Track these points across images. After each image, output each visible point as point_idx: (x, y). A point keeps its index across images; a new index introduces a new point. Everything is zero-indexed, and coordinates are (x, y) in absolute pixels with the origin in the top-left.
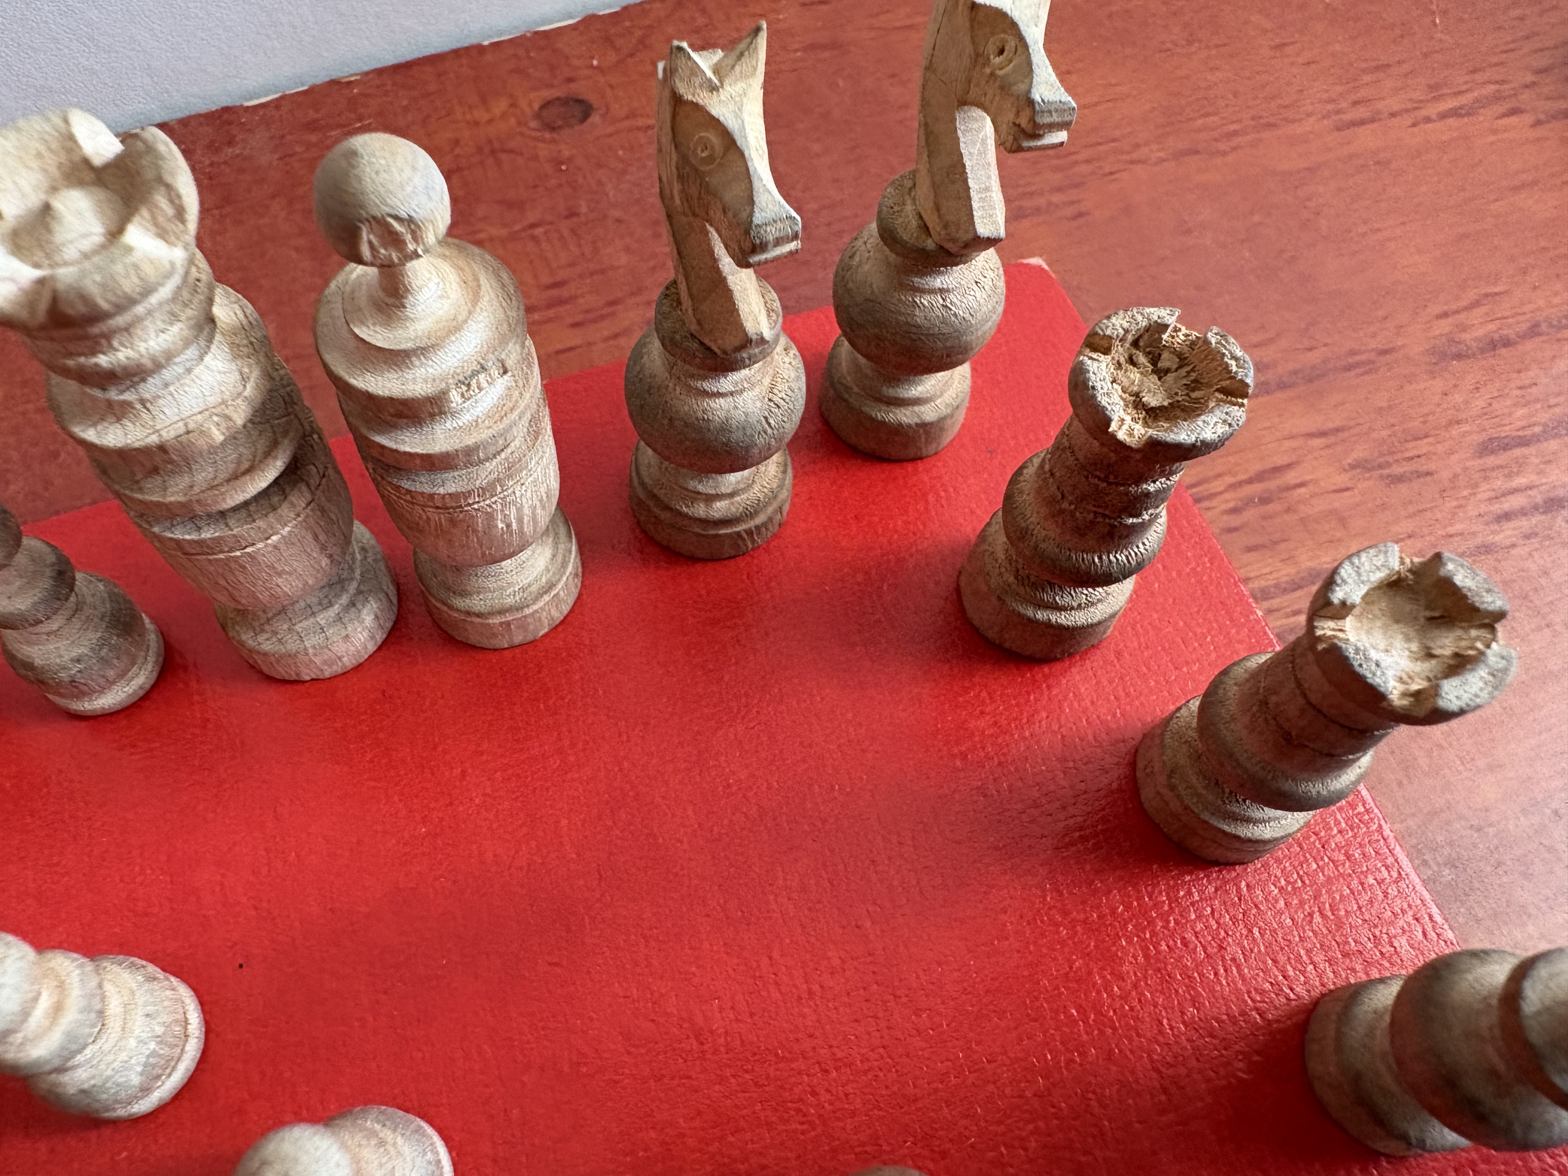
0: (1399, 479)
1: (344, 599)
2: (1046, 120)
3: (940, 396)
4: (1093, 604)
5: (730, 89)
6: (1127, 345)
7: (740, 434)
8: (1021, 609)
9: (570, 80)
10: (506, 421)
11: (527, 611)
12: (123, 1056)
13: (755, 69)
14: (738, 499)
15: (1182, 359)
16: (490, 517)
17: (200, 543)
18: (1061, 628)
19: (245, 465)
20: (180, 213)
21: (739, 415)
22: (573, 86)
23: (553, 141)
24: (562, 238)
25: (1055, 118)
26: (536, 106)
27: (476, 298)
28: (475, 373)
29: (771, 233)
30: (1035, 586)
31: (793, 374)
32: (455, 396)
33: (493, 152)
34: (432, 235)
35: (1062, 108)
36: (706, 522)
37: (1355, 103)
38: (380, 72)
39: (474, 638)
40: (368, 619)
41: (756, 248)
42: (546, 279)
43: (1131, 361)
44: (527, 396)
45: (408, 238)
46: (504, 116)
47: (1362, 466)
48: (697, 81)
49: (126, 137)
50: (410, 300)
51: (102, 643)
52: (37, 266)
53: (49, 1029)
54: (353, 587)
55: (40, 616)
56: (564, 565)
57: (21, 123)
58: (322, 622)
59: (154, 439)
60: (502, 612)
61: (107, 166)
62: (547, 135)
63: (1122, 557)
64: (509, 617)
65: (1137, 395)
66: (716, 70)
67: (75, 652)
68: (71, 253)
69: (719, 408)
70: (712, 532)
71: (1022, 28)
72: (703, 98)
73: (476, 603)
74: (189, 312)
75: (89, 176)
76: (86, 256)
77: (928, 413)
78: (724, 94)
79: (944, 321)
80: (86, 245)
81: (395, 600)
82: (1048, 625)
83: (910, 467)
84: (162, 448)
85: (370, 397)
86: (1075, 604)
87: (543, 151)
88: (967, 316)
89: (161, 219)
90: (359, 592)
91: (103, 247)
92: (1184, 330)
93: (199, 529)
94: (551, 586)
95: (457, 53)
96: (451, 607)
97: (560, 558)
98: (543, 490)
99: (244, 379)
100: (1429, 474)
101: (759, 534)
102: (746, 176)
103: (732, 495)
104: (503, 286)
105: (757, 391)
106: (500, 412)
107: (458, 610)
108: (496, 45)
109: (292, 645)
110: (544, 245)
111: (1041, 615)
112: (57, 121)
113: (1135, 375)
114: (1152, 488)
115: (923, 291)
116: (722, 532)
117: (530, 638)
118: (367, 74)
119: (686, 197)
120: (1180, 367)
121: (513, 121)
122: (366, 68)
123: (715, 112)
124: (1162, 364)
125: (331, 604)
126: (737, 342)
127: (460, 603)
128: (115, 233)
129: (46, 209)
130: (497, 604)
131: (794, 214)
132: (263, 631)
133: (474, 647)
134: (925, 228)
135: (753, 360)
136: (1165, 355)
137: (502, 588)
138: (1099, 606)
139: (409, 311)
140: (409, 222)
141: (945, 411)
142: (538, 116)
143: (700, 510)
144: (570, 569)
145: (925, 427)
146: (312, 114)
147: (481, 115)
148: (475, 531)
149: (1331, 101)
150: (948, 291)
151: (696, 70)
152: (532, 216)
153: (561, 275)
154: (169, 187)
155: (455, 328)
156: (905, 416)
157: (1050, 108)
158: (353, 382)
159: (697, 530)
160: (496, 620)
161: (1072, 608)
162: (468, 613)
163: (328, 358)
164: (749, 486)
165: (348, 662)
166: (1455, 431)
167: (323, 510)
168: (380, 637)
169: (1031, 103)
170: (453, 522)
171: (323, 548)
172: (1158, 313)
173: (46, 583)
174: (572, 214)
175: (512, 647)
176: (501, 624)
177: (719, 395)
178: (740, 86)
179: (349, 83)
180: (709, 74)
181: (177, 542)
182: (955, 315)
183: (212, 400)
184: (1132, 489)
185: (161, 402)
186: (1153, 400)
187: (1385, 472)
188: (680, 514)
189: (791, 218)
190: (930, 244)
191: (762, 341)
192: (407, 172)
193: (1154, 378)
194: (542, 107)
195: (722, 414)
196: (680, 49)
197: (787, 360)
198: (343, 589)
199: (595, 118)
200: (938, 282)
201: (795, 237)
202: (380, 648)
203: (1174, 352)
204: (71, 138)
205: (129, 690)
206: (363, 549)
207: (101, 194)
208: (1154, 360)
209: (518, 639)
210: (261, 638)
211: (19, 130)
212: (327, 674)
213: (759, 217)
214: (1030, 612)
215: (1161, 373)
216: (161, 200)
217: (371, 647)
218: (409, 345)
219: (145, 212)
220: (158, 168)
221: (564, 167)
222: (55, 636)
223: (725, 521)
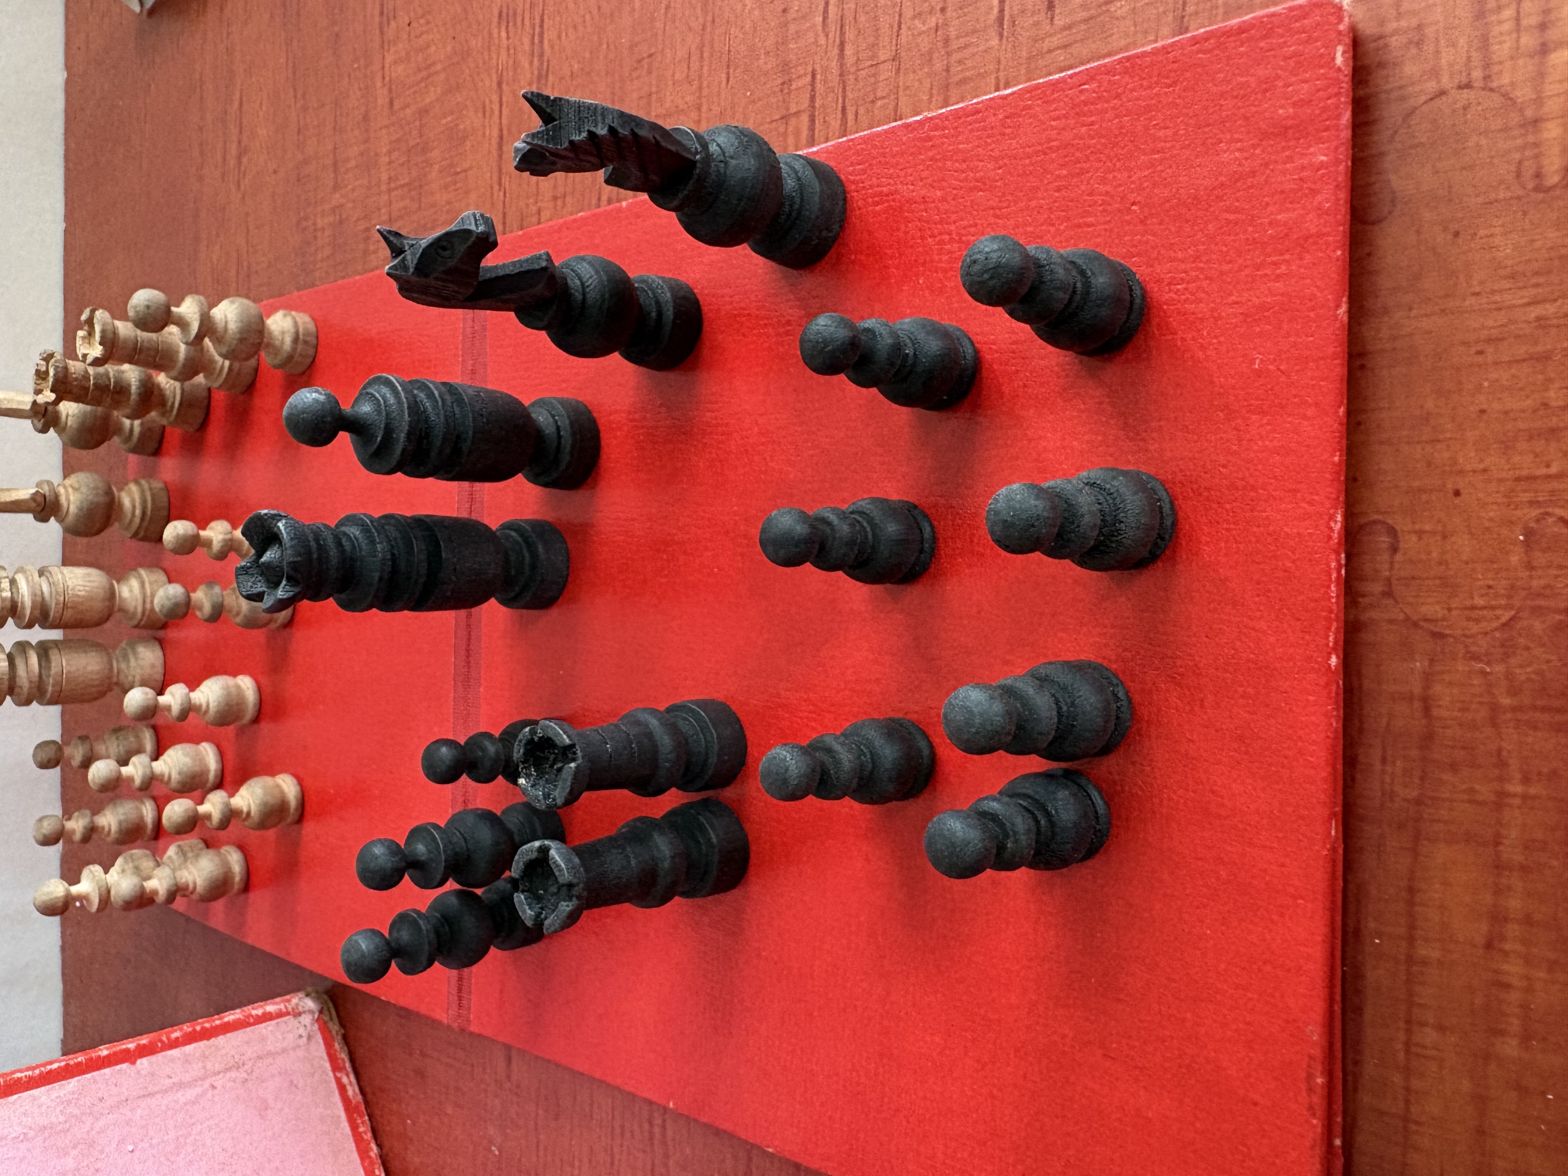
21: (78, 503)
36: (143, 519)
69: (73, 509)
73: (140, 609)
143: (137, 520)
188: (139, 528)
222: (107, 749)
223: (144, 513)
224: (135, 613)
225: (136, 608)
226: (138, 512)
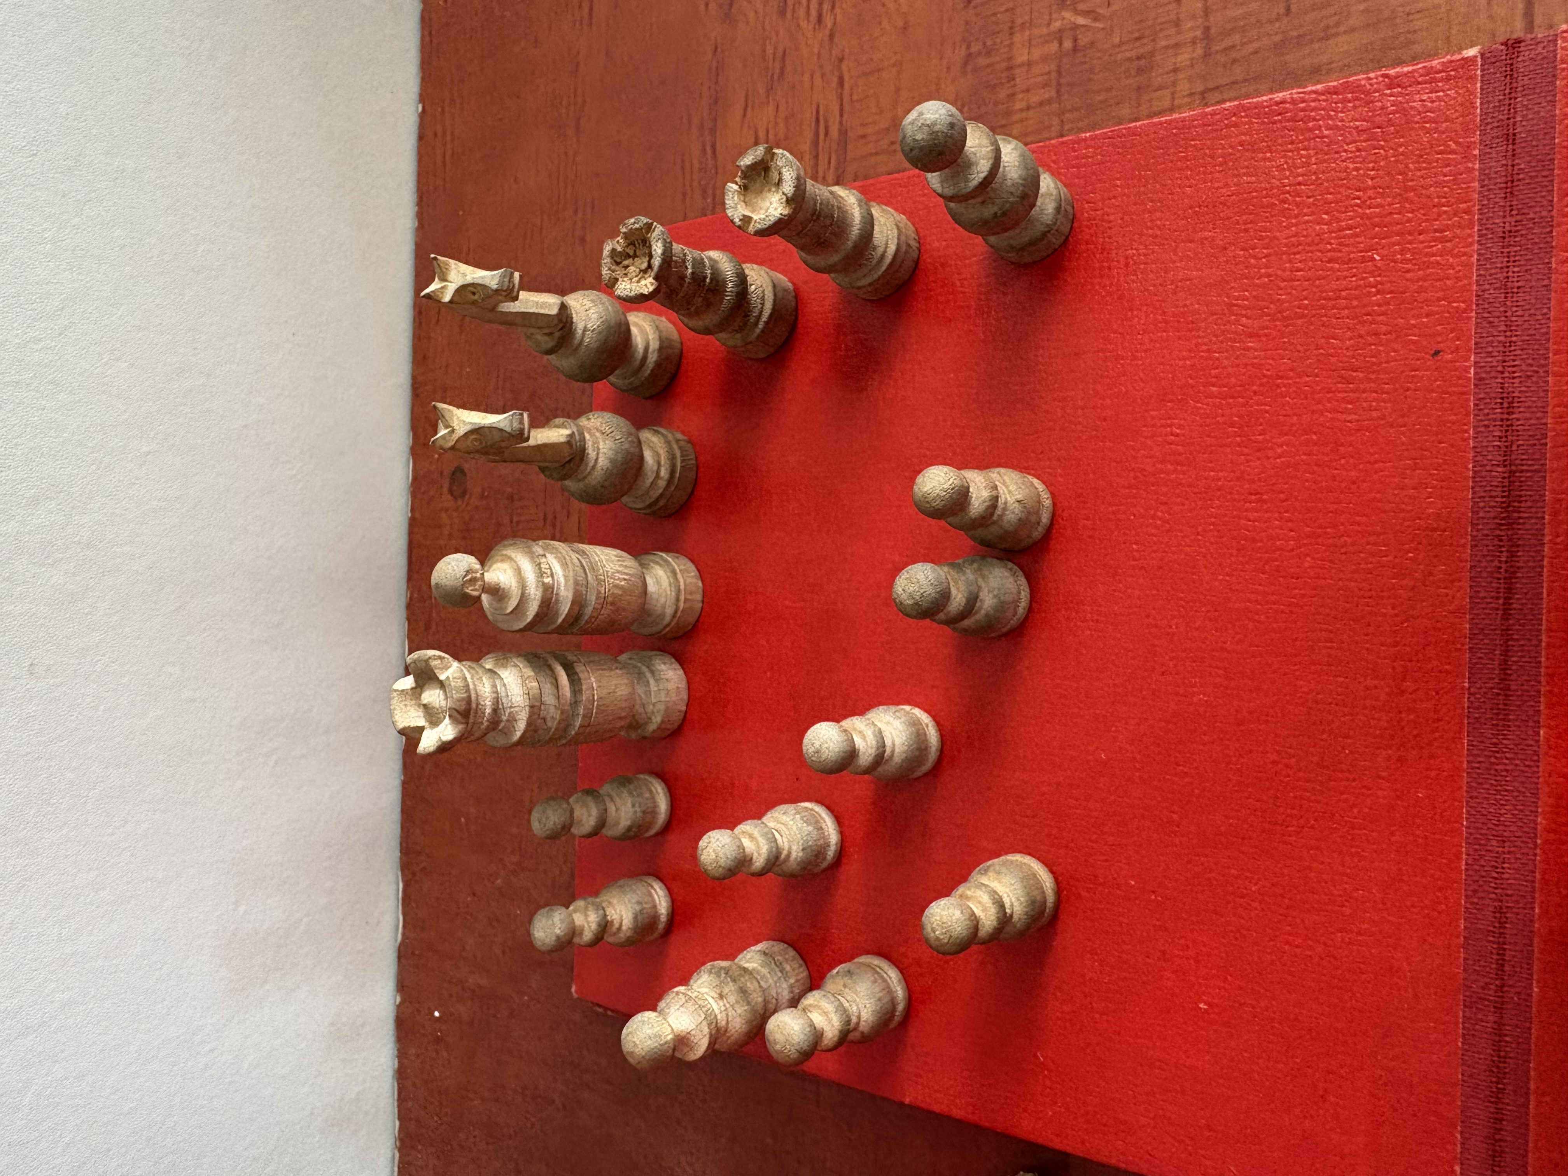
0: (782, 72)
1: (648, 675)
2: (506, 284)
3: (647, 335)
4: (763, 296)
5: (455, 424)
6: (617, 268)
7: (620, 455)
8: (755, 335)
9: (442, 473)
10: (569, 564)
11: (682, 587)
12: (795, 828)
13: (449, 410)
14: (663, 463)
15: (632, 244)
16: (616, 586)
17: (584, 716)
18: (771, 315)
19: (554, 681)
20: (440, 657)
22: (445, 473)
23: (471, 495)
24: (522, 507)
25: (506, 280)
26: (450, 497)
27: (510, 558)
28: (540, 568)
29: (516, 425)
30: (745, 324)
31: (600, 420)
32: (548, 580)
33: (468, 530)
34: (478, 566)
35: (503, 276)
36: (670, 482)
37: (580, 7)
38: (410, 578)
39: (692, 619)
40: (663, 667)
41: (521, 431)
42: (541, 524)
43: (626, 267)
44: (562, 551)
45: (474, 575)
46: (450, 517)
47: (769, 90)
48: (448, 437)
49: (407, 673)
50: (502, 585)
51: (630, 793)
52: (445, 718)
53: (757, 843)
54: (644, 669)
55: (602, 807)
56: (666, 561)
57: (392, 707)
58: (656, 689)
59: (527, 708)
60: (678, 600)
61: (416, 681)
62: (467, 497)
63: (730, 285)
64: (682, 598)
65: (641, 271)
66: (446, 427)
67: (629, 805)
68: (443, 703)
70: (676, 480)
71: (466, 282)
72: (455, 437)
73: (669, 611)
74: (480, 672)
75: (419, 690)
76: (446, 699)
77: (654, 345)
78: (456, 427)
79: (600, 333)
80: (442, 697)
81: (658, 653)
82: (767, 323)
83: (684, 361)
84: (532, 707)
85: (537, 615)
86: (760, 306)
87: (475, 501)
88: (601, 320)
89: (441, 666)
90: (648, 667)
91: (445, 691)
92: (619, 238)
93: (578, 714)
94: (674, 572)
95: (411, 533)
96: (668, 625)
97: (661, 562)
98: (614, 558)
99: (516, 666)
100: (785, 52)
101: (687, 456)
102: (491, 428)
103: (659, 465)
104: (511, 545)
105: (601, 441)
106: (564, 565)
107: (671, 621)
108: (412, 510)
109: (661, 707)
110: (523, 518)
111: (761, 325)
112: (395, 694)
113: (632, 268)
114: (690, 271)
115: (582, 340)
116: (678, 475)
117: (701, 591)
118: (408, 587)
119: (494, 454)
120: (635, 246)
121: (455, 514)
122: (405, 587)
123: (462, 433)
124: (631, 253)
125: (648, 682)
126: (568, 447)
127: (667, 619)
128: (442, 685)
129: (425, 706)
130: (673, 600)
131: (511, 413)
132: (650, 719)
133: (698, 620)
134: (551, 334)
135: (583, 440)
136: (628, 250)
137: (666, 596)
138: (766, 293)
139: (507, 587)
140: (468, 572)
141: (656, 336)
142: (456, 498)
143: (662, 484)
144: (670, 559)
145: (661, 349)
146: (421, 624)
147: (446, 531)
148: (621, 595)
149: (574, 22)
150: (585, 327)
151: (443, 437)
152: (506, 520)
153: (541, 515)
154: (430, 658)
155: (518, 571)
156: (652, 358)
157: (501, 282)
158: (529, 620)
159: (673, 488)
160: (682, 605)
161: (762, 308)
162: (674, 616)
163: (517, 628)
164: (658, 454)
165: (683, 685)
166: (767, 27)
167: (590, 662)
168: (677, 666)
169: (497, 290)
170: (612, 604)
171: (611, 670)
172: (606, 252)
173: (589, 799)
174: (511, 498)
175: (703, 602)
176: (685, 602)
177: (597, 459)
178: (455, 418)
179: (411, 598)
180: (446, 431)
181: (581, 726)
182: (598, 326)
183: (520, 681)
184: (687, 280)
185: (513, 700)
186: (644, 266)
187: (776, 77)
188: (661, 495)
189: (512, 415)
190: (557, 334)
191: (572, 435)
192: (450, 567)
193: (636, 259)
194: (452, 495)
195: (607, 461)
196: (433, 442)
197: (593, 420)
198: (644, 673)
199: (466, 466)
200: (580, 332)
201: (522, 415)
202: (683, 669)
203: (627, 247)
204: (403, 691)
205: (661, 795)
206: (630, 659)
207: (427, 686)
208: (628, 256)
209: (699, 597)
210: (654, 721)
211: (395, 709)
212: (686, 697)
213: (508, 429)
214: (758, 331)
215: (635, 256)
216: (434, 663)
217: (681, 672)
218: (520, 591)
219: (436, 671)
220: (422, 660)
221: (486, 494)
222: (617, 809)
223: (672, 472)
224: (662, 616)
225: (664, 607)
226: (664, 473)
